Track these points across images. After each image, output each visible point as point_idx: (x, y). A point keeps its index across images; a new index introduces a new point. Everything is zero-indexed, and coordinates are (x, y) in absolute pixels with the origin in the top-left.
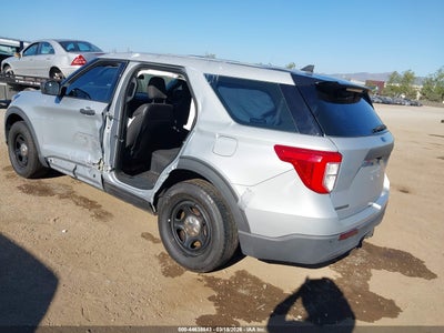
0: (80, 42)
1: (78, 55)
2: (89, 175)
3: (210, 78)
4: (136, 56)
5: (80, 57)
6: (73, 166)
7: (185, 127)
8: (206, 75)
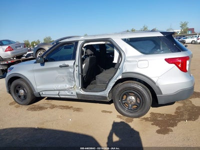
0: (4, 40)
1: (7, 47)
2: (69, 94)
3: (125, 40)
4: (82, 38)
5: (9, 47)
6: (58, 92)
7: (113, 62)
8: (123, 40)
